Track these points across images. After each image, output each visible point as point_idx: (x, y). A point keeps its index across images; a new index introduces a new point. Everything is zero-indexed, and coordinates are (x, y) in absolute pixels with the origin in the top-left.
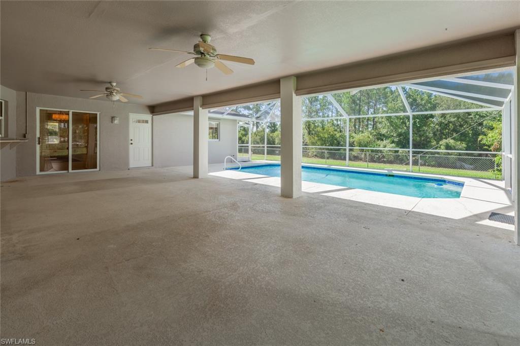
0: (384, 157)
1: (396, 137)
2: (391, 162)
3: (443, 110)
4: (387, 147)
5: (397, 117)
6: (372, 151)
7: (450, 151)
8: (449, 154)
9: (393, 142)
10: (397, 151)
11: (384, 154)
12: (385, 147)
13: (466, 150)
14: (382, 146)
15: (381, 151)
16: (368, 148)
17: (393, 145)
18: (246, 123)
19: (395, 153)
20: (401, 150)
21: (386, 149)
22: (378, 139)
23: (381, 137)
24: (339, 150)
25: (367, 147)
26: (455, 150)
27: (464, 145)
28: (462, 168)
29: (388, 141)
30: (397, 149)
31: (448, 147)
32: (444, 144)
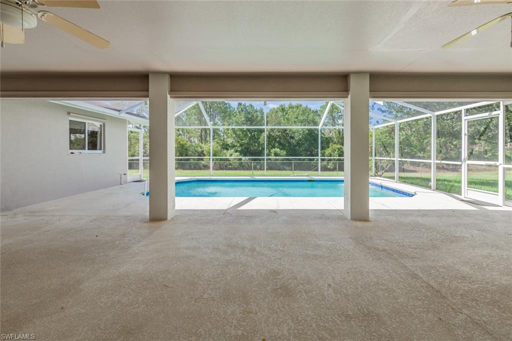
0: (230, 164)
1: (239, 147)
2: (236, 169)
3: (273, 126)
4: (232, 156)
5: (241, 130)
6: (221, 160)
7: (277, 157)
8: (277, 160)
9: (236, 151)
10: (240, 159)
11: (231, 162)
12: (231, 155)
13: (287, 156)
14: (228, 155)
15: (228, 160)
16: (218, 157)
17: (238, 153)
18: (137, 128)
19: (239, 160)
20: (244, 158)
21: (232, 157)
22: (224, 148)
23: (226, 147)
24: (188, 160)
25: (216, 156)
26: (281, 156)
27: (285, 153)
28: (284, 169)
29: (232, 150)
30: (240, 157)
31: (276, 154)
32: (274, 152)
